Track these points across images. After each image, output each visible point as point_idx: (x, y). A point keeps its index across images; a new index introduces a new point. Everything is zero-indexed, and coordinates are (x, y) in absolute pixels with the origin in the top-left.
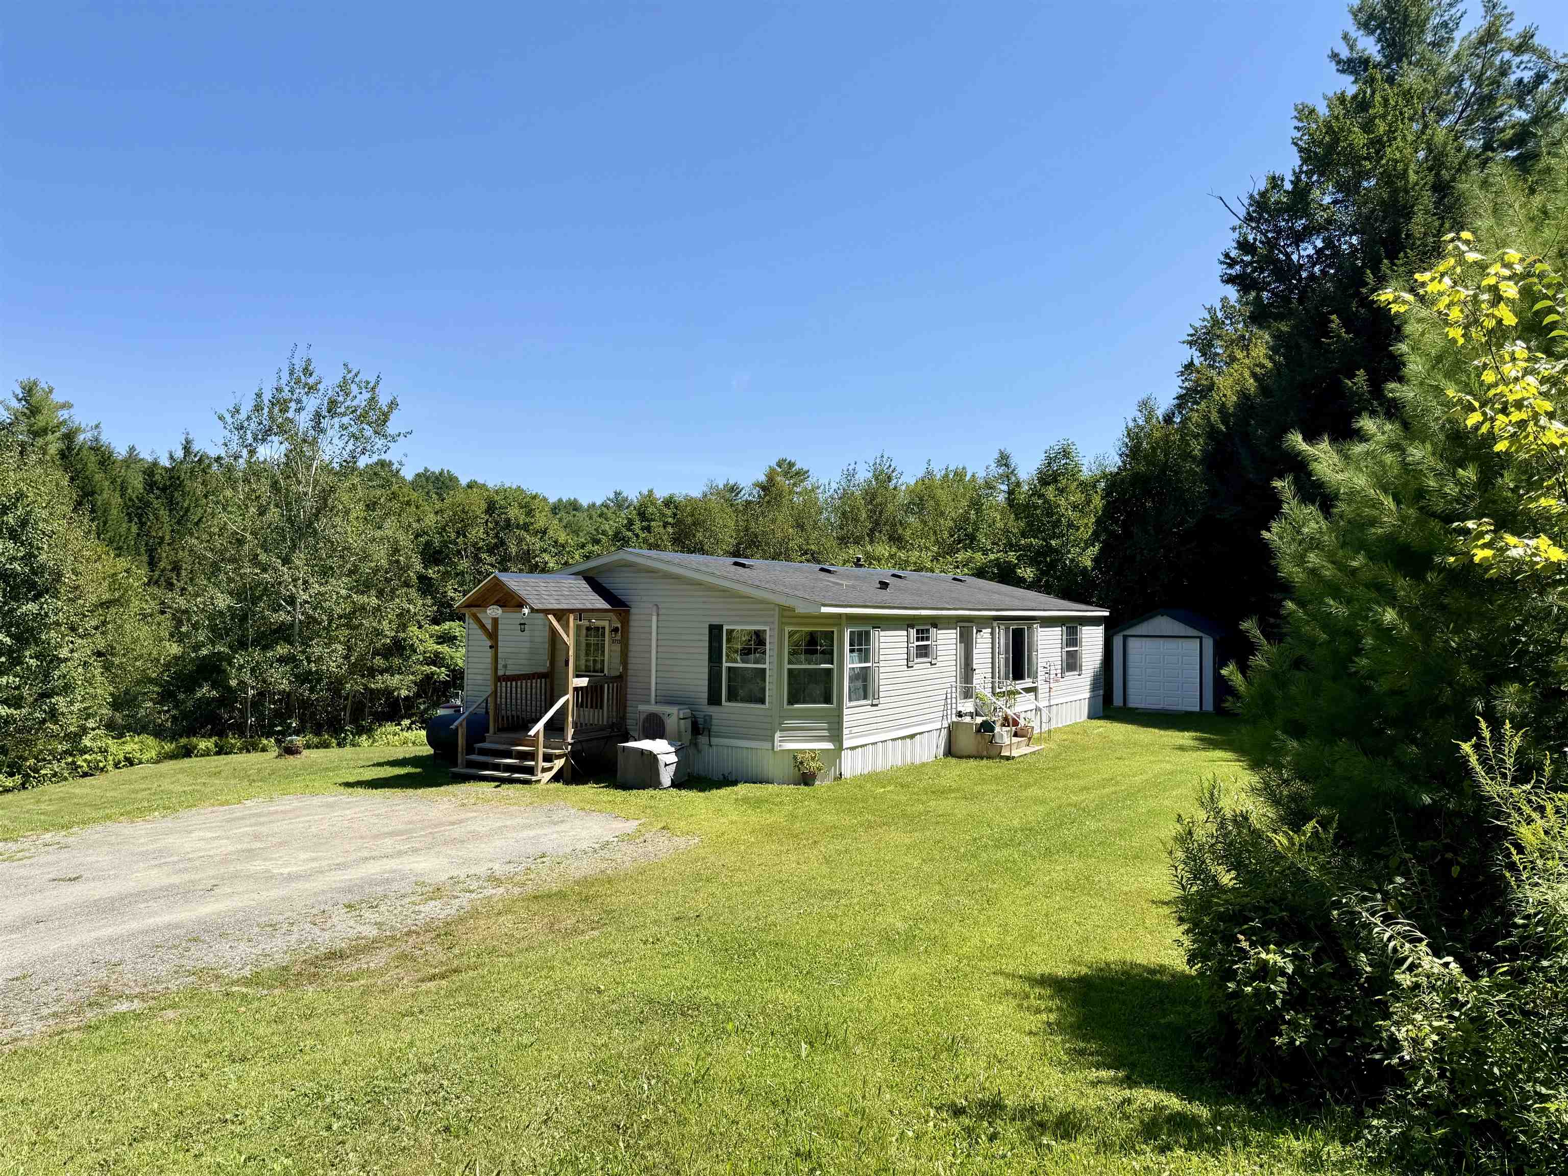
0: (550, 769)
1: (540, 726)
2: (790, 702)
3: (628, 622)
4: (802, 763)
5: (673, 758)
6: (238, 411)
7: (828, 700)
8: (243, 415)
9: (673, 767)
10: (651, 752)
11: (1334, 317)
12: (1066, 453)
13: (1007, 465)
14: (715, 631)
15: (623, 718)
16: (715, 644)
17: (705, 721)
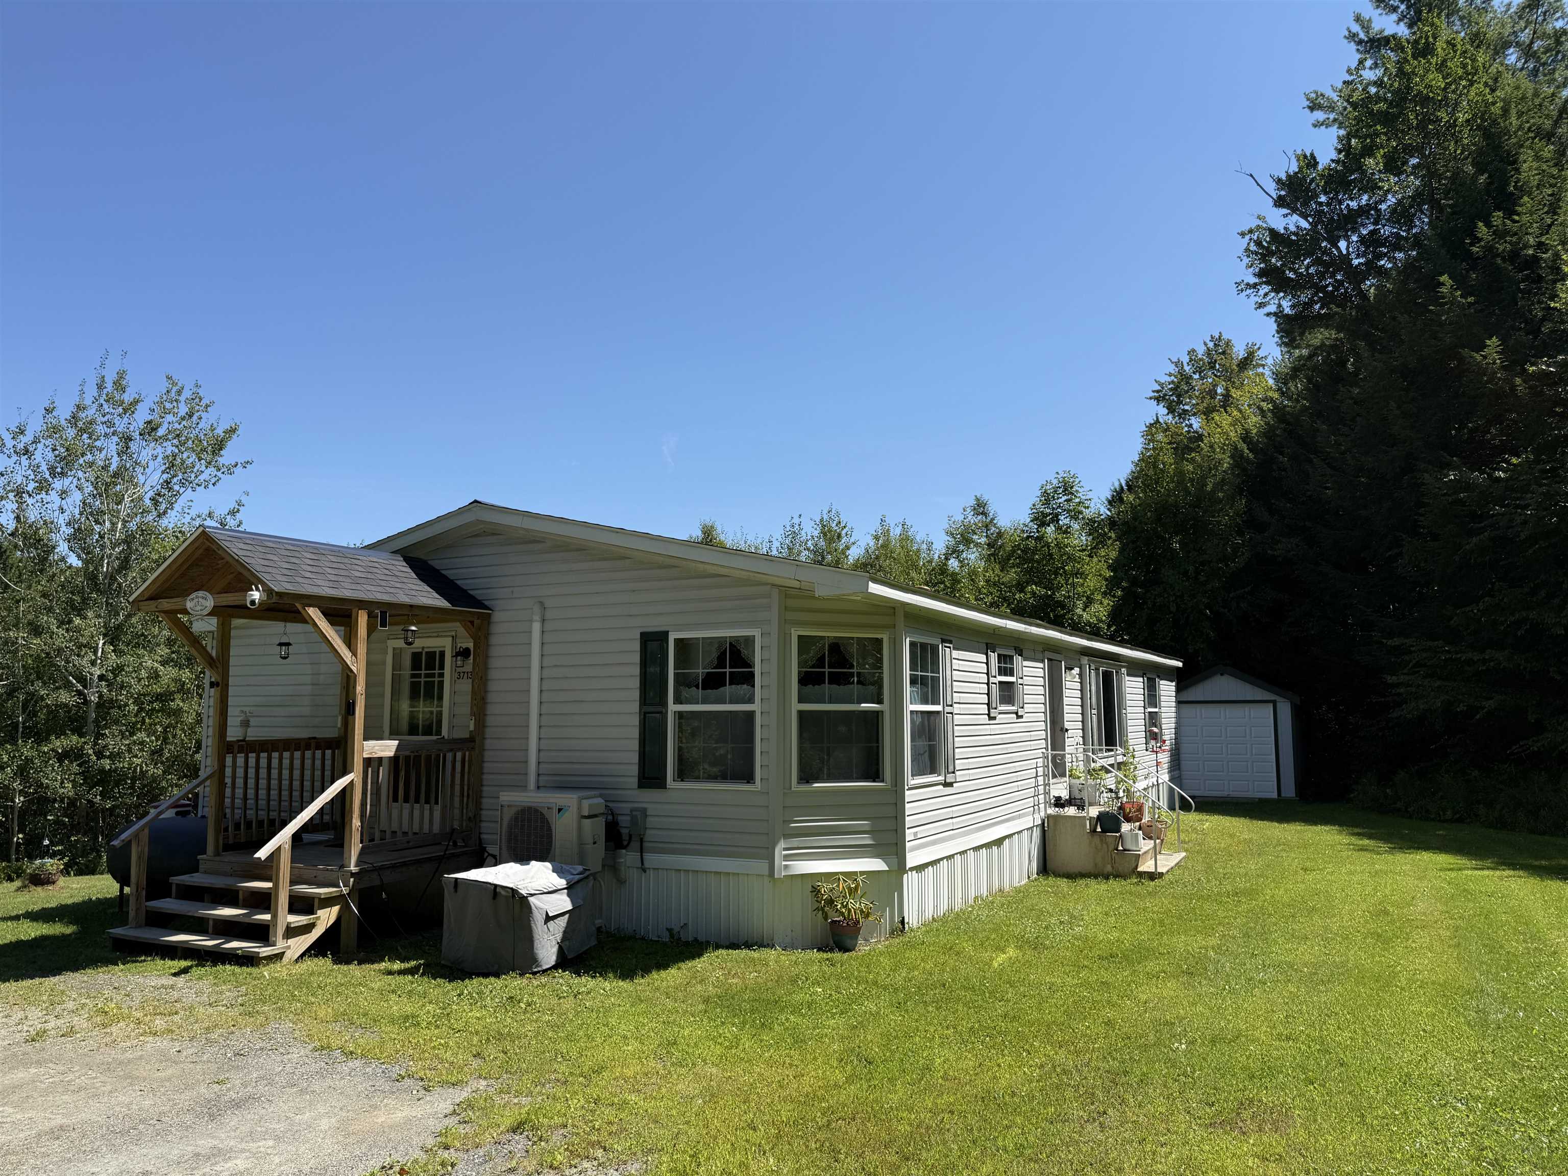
0: (307, 929)
1: (284, 837)
2: (806, 777)
3: (487, 635)
4: (830, 902)
5: (563, 903)
6: (22, 432)
7: (875, 776)
8: (27, 438)
9: (562, 922)
10: (514, 892)
11: (1444, 278)
12: (1067, 488)
13: (984, 514)
14: (653, 646)
15: (476, 819)
16: (653, 669)
17: (634, 821)
